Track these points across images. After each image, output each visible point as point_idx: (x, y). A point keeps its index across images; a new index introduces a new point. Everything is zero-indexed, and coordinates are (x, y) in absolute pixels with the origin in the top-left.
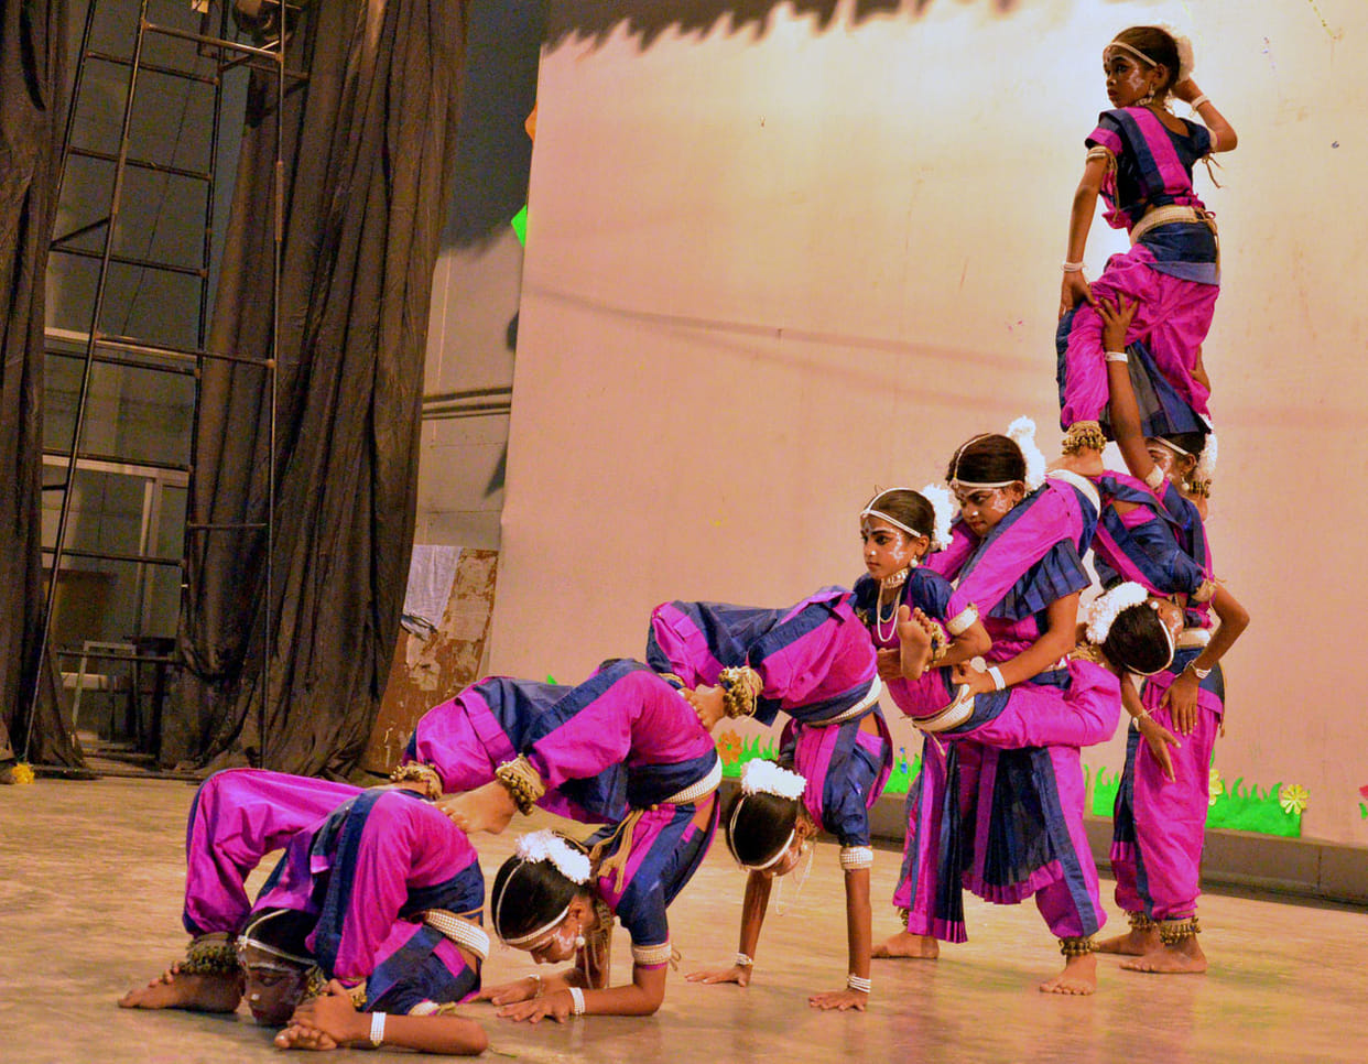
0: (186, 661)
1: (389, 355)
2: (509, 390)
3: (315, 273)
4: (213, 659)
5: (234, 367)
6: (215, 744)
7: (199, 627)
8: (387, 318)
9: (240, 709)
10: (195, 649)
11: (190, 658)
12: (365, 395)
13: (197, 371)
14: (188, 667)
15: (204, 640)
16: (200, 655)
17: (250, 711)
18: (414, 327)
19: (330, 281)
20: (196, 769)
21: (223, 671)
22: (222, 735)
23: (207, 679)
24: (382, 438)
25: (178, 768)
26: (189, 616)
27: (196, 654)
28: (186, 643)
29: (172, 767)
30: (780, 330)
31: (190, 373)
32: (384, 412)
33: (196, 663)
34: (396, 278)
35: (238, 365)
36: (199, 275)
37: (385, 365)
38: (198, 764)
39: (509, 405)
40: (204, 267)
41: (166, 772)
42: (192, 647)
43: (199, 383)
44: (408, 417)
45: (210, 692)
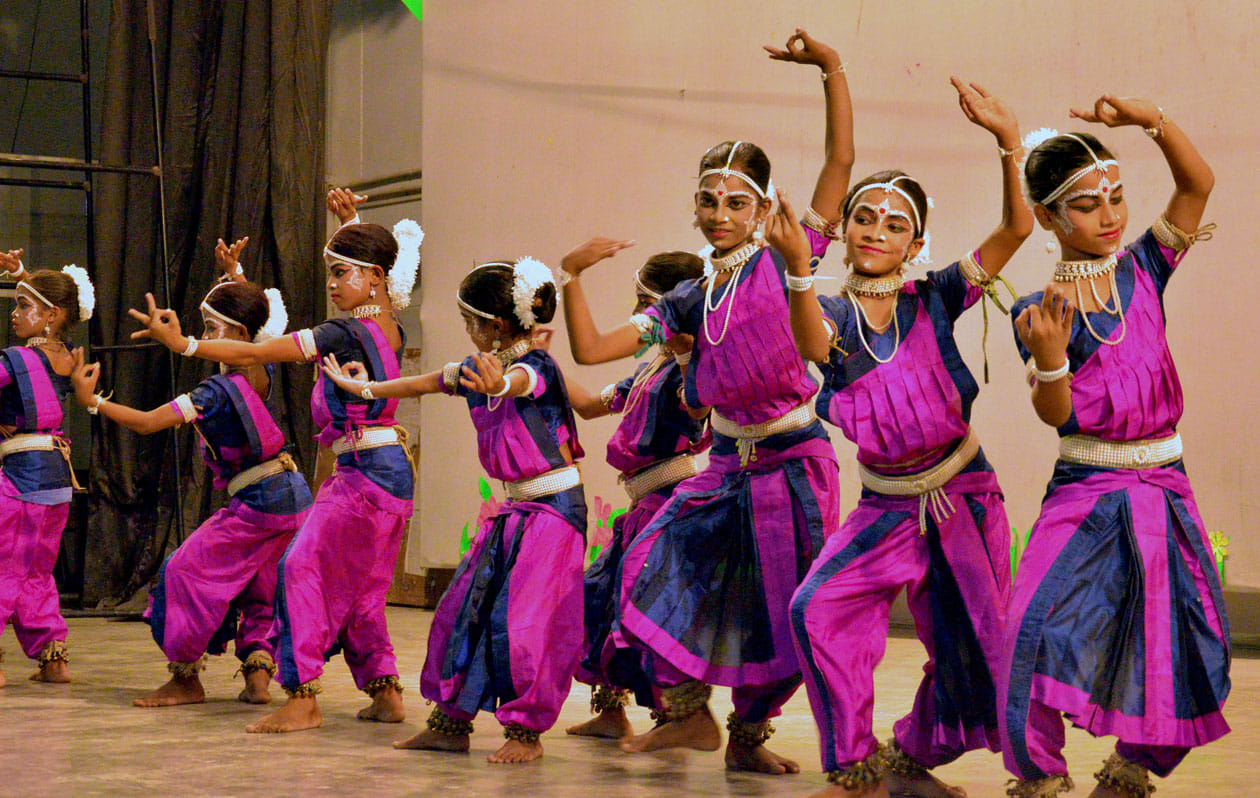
0: (101, 492)
1: (283, 151)
2: (418, 175)
3: (201, 67)
4: (130, 488)
5: (127, 180)
6: (136, 577)
7: (113, 456)
8: (277, 111)
9: (159, 539)
10: (110, 479)
11: (106, 490)
12: (261, 197)
13: (86, 184)
14: (105, 498)
15: (119, 468)
16: (117, 485)
17: (170, 541)
18: (307, 118)
19: (215, 76)
20: (117, 605)
21: (142, 501)
22: (141, 567)
23: (123, 509)
24: (283, 240)
25: (100, 606)
26: (101, 443)
27: (111, 484)
28: (100, 474)
29: (94, 605)
30: (683, 91)
31: (78, 186)
32: (283, 212)
33: (112, 492)
34: (282, 67)
35: (132, 176)
36: (79, 81)
37: (280, 161)
38: (120, 599)
39: (418, 191)
40: (84, 72)
41: (88, 611)
42: (106, 478)
43: (89, 196)
44: (309, 216)
45: (130, 523)
